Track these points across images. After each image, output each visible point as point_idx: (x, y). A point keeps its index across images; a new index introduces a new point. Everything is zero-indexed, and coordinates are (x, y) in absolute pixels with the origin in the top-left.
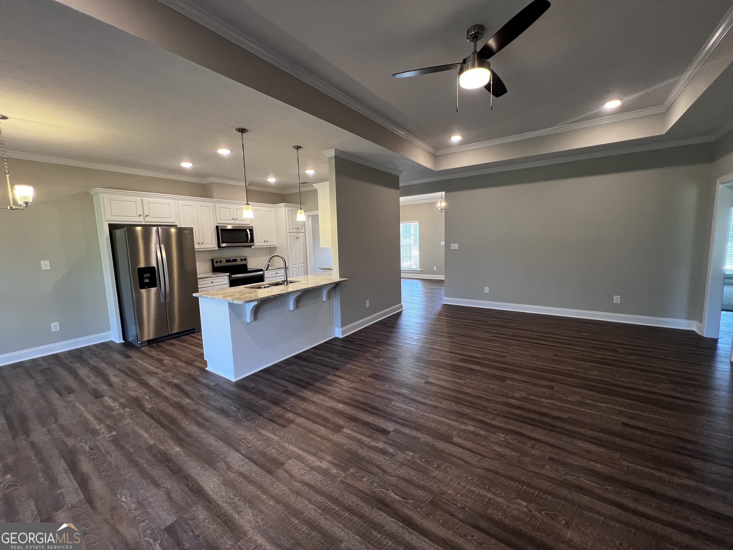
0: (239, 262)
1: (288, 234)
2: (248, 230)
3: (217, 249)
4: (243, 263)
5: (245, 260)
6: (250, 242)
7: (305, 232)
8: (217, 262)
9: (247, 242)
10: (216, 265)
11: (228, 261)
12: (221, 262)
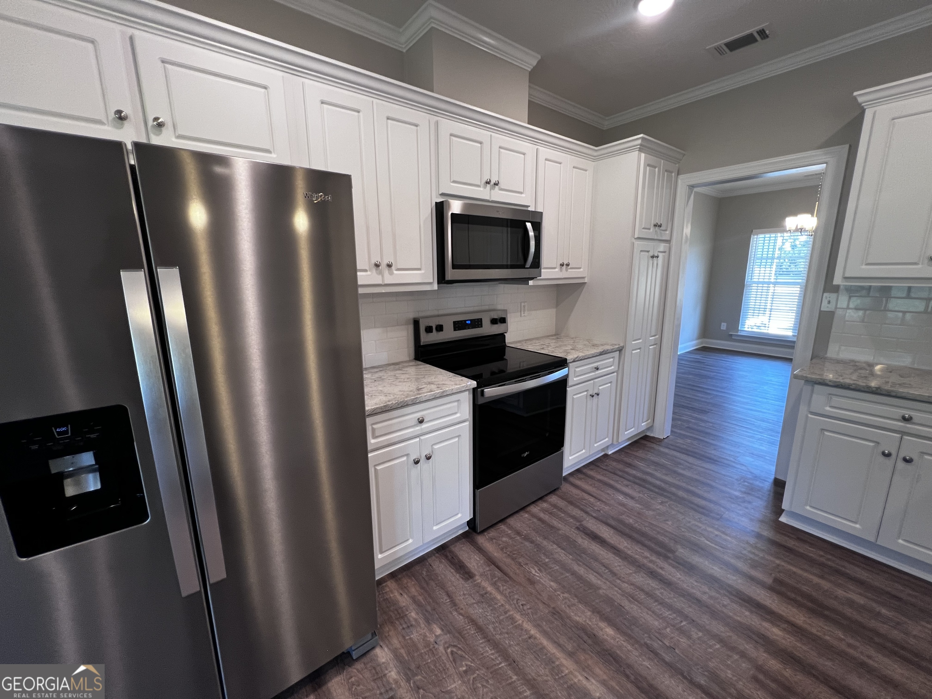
0: (488, 329)
1: (637, 243)
2: (529, 225)
3: (435, 287)
4: (496, 329)
5: (503, 320)
6: (531, 267)
7: (668, 241)
8: (429, 330)
9: (523, 266)
10: (426, 339)
11: (459, 325)
12: (440, 328)
